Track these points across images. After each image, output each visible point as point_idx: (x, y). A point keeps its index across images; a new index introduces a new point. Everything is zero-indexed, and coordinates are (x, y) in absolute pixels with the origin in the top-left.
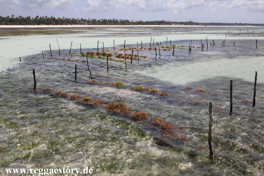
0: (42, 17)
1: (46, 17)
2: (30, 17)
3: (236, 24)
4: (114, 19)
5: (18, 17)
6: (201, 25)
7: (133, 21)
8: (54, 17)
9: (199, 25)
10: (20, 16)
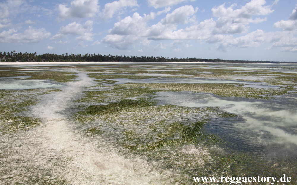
0: (91, 54)
1: (94, 54)
2: (80, 54)
3: (258, 62)
4: (152, 57)
5: (71, 54)
6: (228, 62)
7: (168, 58)
8: (101, 55)
9: (226, 62)
10: (73, 54)
